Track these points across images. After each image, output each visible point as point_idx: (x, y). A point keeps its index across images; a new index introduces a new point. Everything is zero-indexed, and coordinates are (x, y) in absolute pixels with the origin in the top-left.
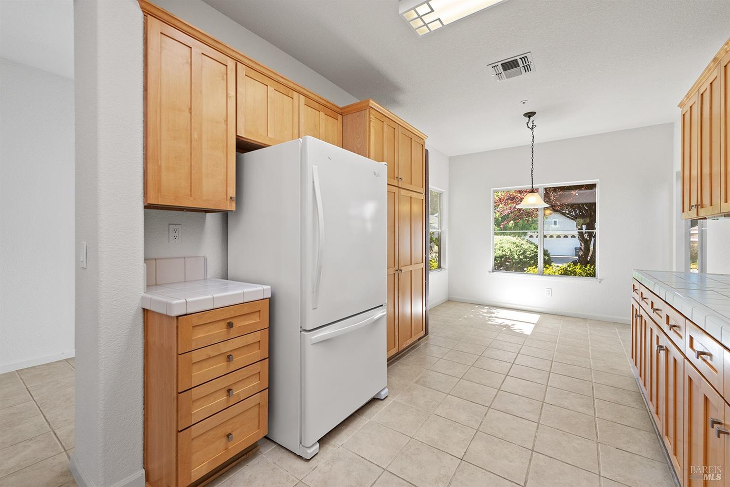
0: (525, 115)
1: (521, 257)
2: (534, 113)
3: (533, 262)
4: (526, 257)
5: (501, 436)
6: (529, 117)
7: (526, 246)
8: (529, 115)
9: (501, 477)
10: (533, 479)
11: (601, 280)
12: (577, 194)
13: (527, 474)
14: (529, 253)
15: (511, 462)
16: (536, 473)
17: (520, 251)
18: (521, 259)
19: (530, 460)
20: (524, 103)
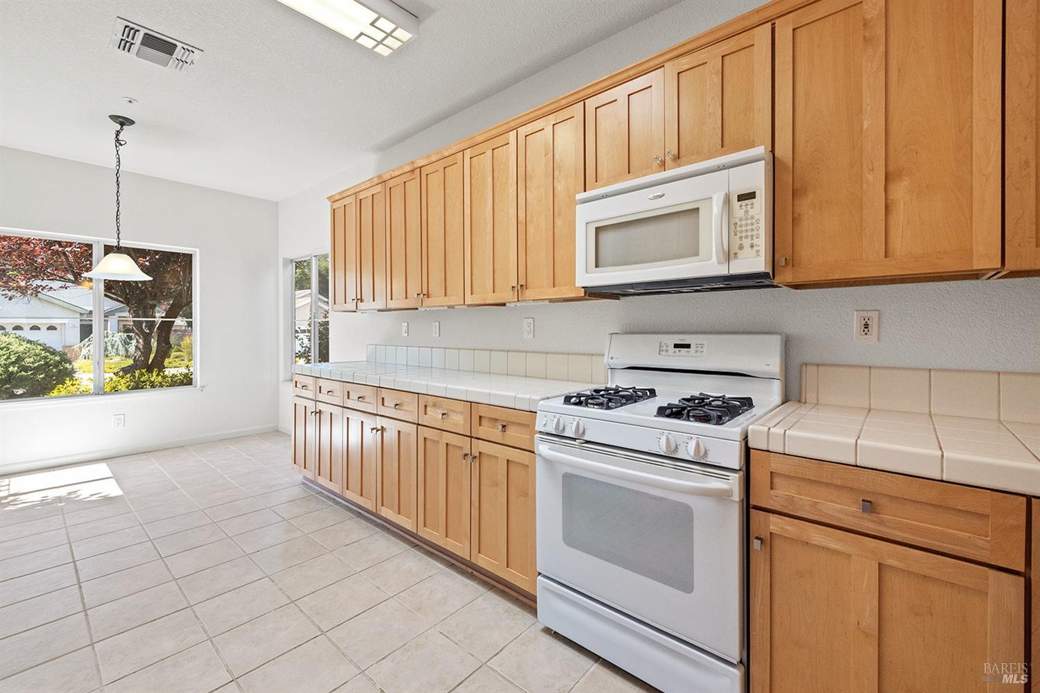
0: (114, 118)
1: (11, 369)
2: (132, 122)
3: (41, 376)
4: (26, 369)
5: (245, 619)
6: (122, 124)
7: (19, 348)
8: (124, 122)
9: (295, 648)
10: (321, 621)
11: (204, 387)
12: (147, 263)
13: (313, 622)
14: (32, 360)
15: (286, 629)
16: (318, 614)
17: (8, 358)
18: (12, 373)
19: (301, 610)
20: (130, 102)
